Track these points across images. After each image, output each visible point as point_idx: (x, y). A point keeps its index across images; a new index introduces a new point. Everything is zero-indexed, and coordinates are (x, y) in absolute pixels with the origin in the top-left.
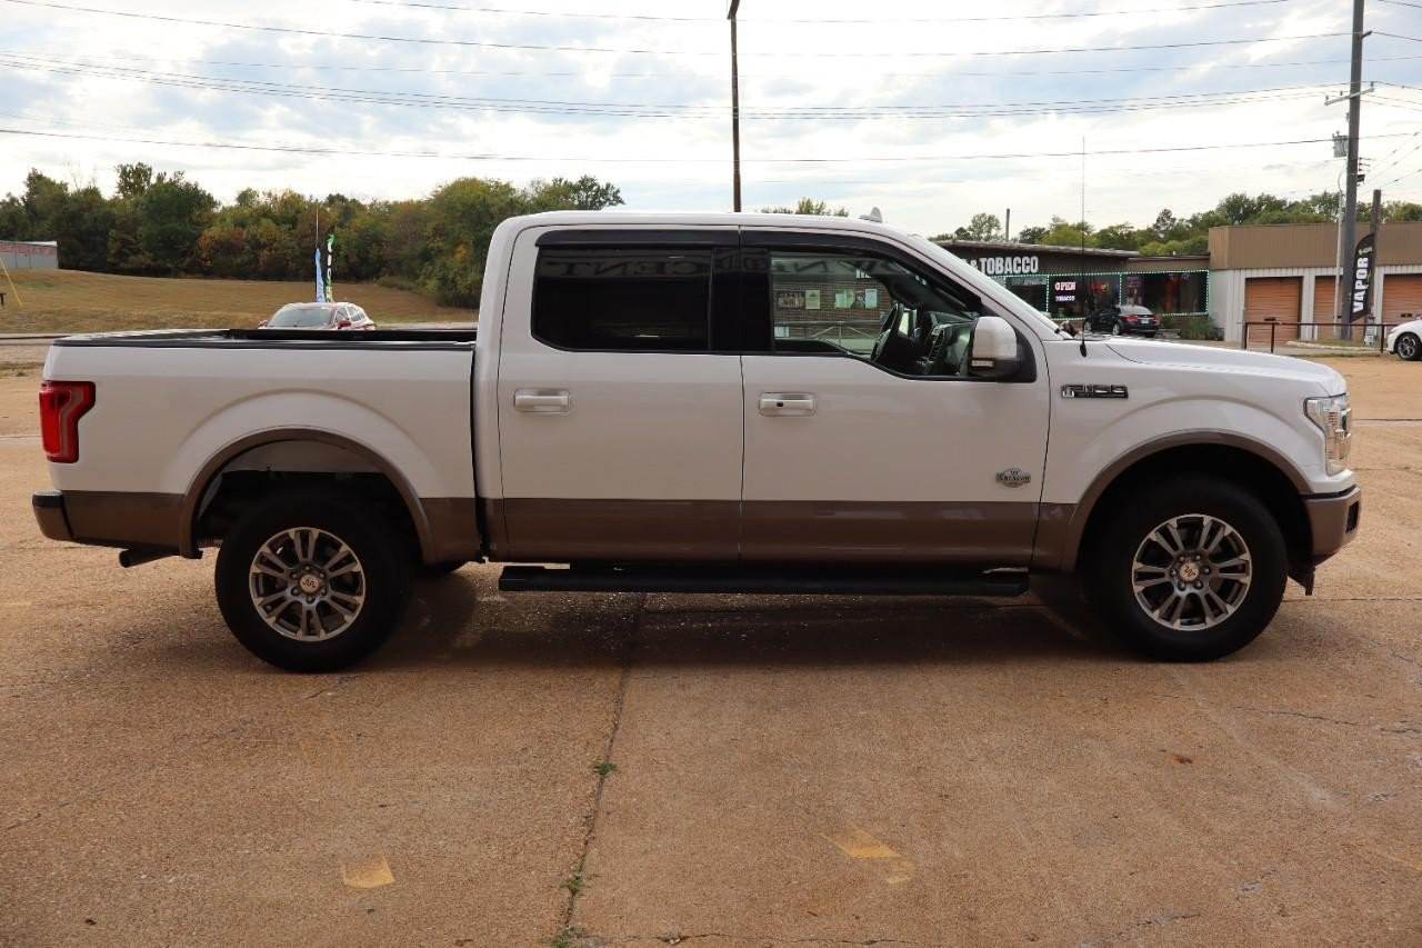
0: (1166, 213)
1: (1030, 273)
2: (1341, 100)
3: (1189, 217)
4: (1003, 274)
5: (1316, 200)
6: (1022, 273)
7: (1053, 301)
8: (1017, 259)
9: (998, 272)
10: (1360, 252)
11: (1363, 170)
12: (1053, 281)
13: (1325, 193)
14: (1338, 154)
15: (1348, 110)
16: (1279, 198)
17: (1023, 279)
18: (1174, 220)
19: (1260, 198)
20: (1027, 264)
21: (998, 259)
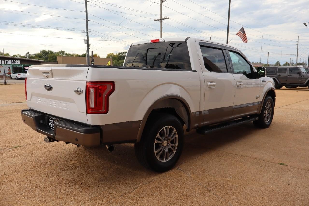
0: (28, 53)
1: (18, 64)
2: (85, 32)
3: (34, 54)
4: (11, 64)
5: (60, 52)
6: (16, 64)
7: (24, 71)
8: (14, 61)
9: (10, 64)
10: (92, 63)
11: (90, 47)
12: (24, 66)
13: (62, 51)
14: (85, 43)
15: (86, 35)
16: (52, 51)
17: (17, 66)
18: (30, 54)
19: (48, 51)
20: (17, 62)
21: (9, 60)
